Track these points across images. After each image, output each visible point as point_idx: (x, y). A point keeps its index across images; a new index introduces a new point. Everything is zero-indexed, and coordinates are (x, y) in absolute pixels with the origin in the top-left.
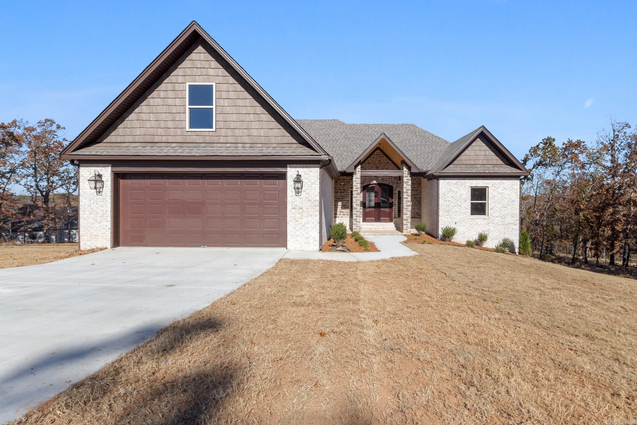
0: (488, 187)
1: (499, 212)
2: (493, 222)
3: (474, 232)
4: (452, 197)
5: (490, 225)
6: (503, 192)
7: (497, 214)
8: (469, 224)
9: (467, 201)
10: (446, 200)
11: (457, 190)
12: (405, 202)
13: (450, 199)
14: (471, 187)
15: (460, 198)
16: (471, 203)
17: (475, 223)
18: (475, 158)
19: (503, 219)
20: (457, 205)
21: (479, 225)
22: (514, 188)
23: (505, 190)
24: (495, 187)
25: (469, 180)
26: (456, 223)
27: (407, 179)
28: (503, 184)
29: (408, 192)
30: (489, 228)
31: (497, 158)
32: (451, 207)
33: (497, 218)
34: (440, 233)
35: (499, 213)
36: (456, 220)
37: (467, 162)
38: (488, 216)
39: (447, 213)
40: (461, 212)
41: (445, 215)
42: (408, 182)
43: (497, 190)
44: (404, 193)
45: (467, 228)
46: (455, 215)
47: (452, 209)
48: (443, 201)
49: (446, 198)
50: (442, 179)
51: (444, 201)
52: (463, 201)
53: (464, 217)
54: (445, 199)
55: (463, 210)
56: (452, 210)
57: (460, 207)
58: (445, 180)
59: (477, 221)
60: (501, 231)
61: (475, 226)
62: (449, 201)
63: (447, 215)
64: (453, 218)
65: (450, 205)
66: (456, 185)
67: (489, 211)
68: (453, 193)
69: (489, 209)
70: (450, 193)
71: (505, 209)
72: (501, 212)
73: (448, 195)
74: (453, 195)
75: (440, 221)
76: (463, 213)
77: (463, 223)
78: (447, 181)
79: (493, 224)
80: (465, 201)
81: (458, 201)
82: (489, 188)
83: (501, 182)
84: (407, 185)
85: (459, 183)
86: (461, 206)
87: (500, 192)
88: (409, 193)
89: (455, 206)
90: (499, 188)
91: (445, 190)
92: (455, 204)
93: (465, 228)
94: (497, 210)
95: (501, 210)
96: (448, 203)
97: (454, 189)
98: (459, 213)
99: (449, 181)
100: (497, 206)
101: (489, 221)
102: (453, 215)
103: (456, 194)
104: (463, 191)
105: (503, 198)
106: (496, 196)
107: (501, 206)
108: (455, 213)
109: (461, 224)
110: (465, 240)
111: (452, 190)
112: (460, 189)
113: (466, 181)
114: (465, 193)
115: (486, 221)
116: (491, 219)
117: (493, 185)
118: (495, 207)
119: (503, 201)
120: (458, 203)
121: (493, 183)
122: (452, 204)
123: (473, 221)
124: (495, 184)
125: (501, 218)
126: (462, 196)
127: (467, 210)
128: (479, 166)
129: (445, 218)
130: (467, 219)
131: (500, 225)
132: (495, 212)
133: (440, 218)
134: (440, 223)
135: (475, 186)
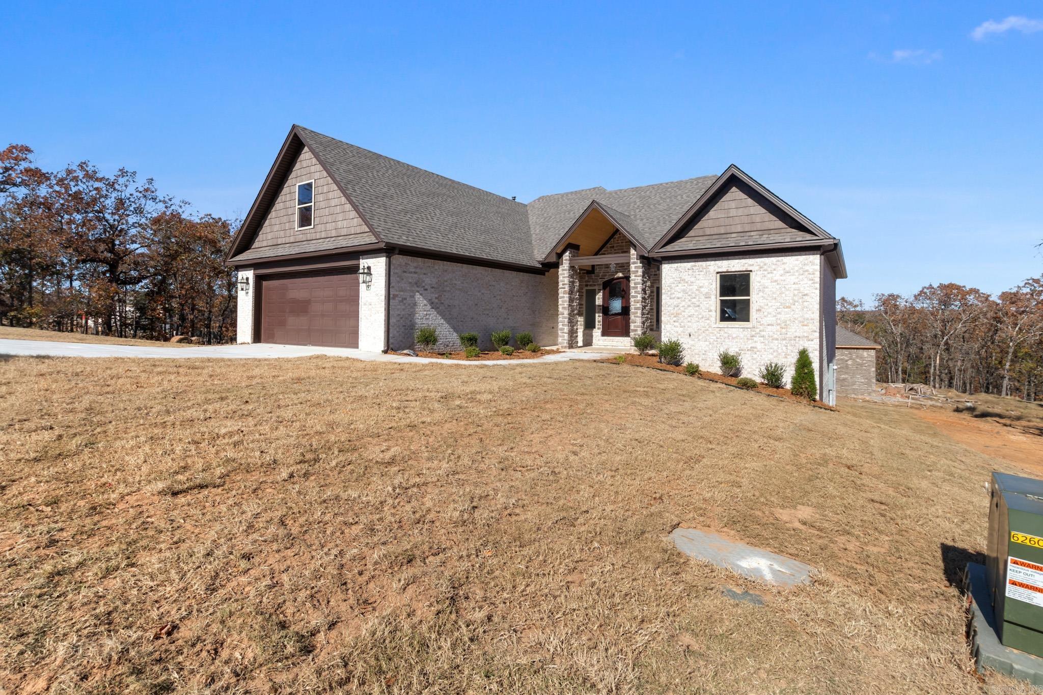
0: (751, 271)
1: (775, 316)
2: (763, 333)
4: (684, 291)
5: (756, 339)
6: (782, 278)
7: (770, 319)
8: (715, 337)
9: (713, 297)
10: (674, 296)
11: (693, 279)
13: (680, 295)
14: (720, 273)
15: (697, 292)
16: (721, 300)
17: (726, 335)
18: (728, 221)
19: (782, 328)
20: (692, 306)
21: (733, 338)
22: (807, 271)
23: (788, 274)
24: (765, 270)
25: (716, 260)
26: (690, 336)
27: (635, 267)
28: (784, 263)
29: (637, 288)
30: (753, 345)
32: (682, 309)
33: (770, 327)
35: (774, 319)
36: (690, 330)
37: (714, 231)
38: (752, 323)
39: (675, 319)
40: (700, 316)
41: (672, 321)
42: (638, 271)
43: (769, 276)
45: (710, 344)
46: (689, 322)
47: (684, 311)
48: (668, 298)
49: (674, 293)
50: (667, 262)
51: (671, 299)
52: (704, 297)
53: (706, 325)
54: (671, 294)
55: (704, 314)
56: (683, 313)
57: (697, 308)
58: (672, 263)
59: (730, 332)
61: (728, 340)
62: (678, 298)
63: (675, 321)
64: (684, 326)
65: (681, 305)
66: (691, 271)
67: (754, 313)
68: (686, 284)
69: (754, 310)
70: (680, 285)
71: (786, 310)
72: (779, 316)
73: (678, 287)
74: (685, 287)
75: (662, 331)
76: (702, 318)
77: (704, 335)
78: (675, 265)
79: (762, 339)
80: (707, 298)
81: (694, 298)
82: (754, 273)
83: (778, 261)
84: (636, 276)
85: (697, 267)
86: (699, 306)
87: (775, 278)
89: (689, 306)
90: (775, 272)
91: (672, 280)
92: (689, 303)
93: (708, 343)
94: (769, 313)
95: (779, 313)
96: (676, 302)
97: (687, 278)
98: (697, 319)
99: (679, 264)
100: (770, 304)
101: (753, 333)
102: (685, 321)
103: (691, 287)
104: (703, 281)
105: (783, 289)
106: (767, 288)
107: (779, 304)
108: (689, 319)
109: (700, 337)
110: (708, 364)
111: (684, 280)
112: (697, 276)
113: (708, 263)
114: (707, 284)
115: (748, 333)
116: (758, 330)
117: (761, 268)
118: (766, 307)
119: (783, 295)
120: (694, 300)
121: (762, 264)
122: (683, 303)
123: (722, 333)
124: (765, 264)
125: (778, 327)
126: (702, 290)
127: (710, 313)
128: (734, 235)
129: (671, 326)
130: (710, 329)
131: (777, 339)
132: (765, 316)
133: (663, 326)
134: (663, 334)
135: (725, 271)
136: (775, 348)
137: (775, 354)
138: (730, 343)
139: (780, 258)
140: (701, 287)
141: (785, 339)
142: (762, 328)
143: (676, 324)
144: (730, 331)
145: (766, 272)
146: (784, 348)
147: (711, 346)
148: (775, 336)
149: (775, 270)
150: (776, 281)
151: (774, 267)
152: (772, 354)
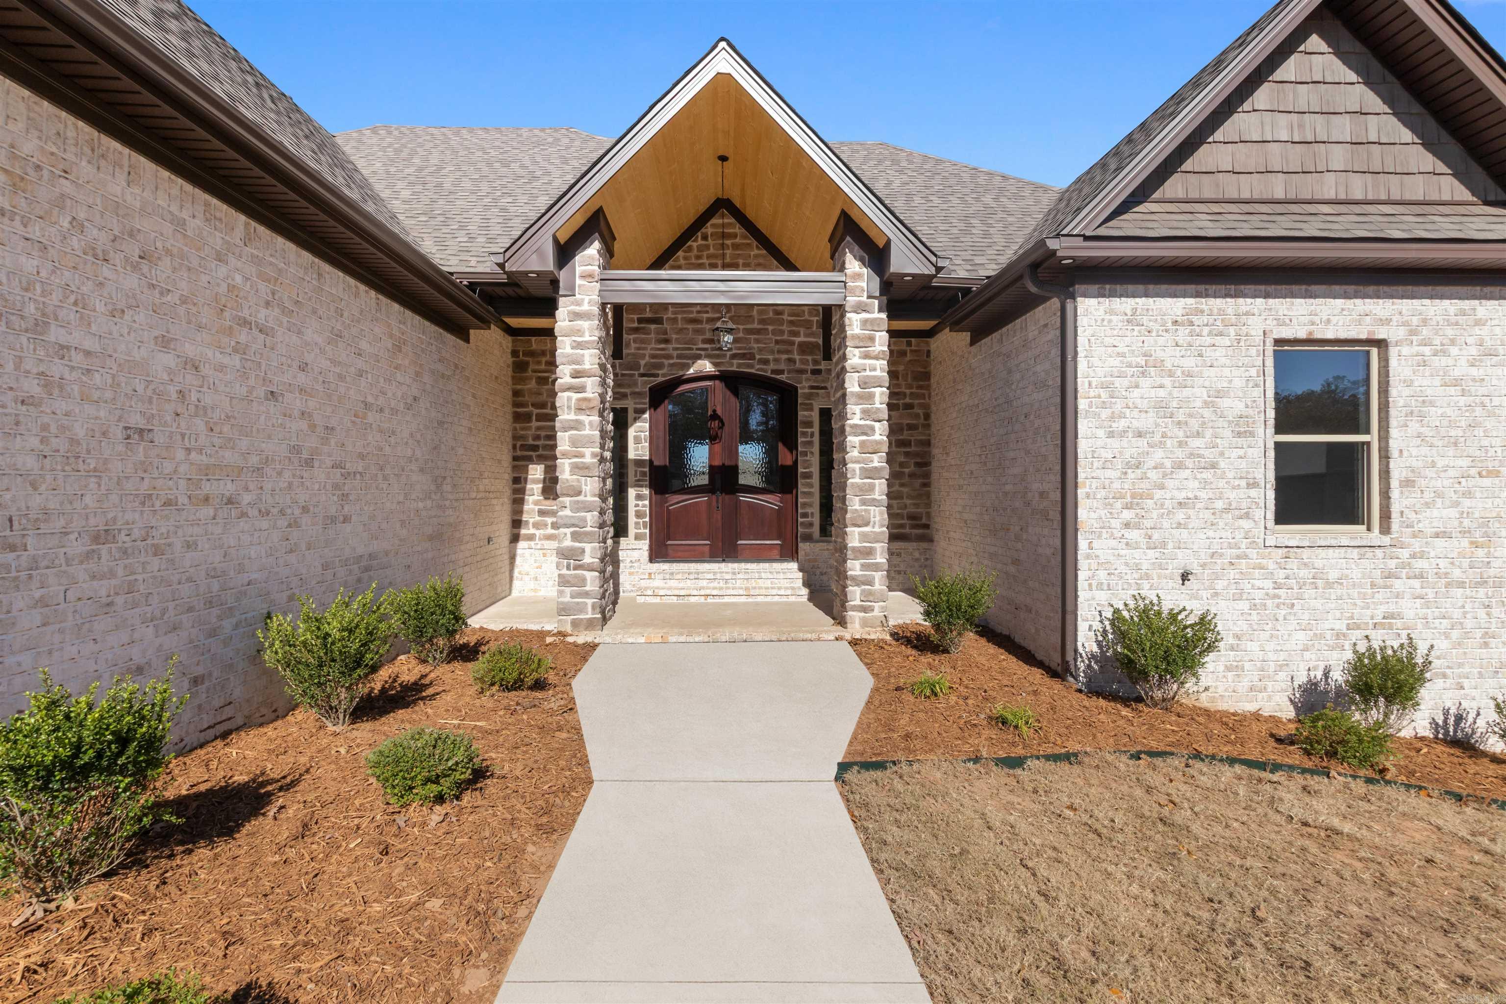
0: (1381, 344)
1: (1456, 504)
2: (1420, 564)
3: (1301, 636)
4: (1161, 407)
5: (1398, 585)
6: (1475, 373)
7: (1440, 515)
8: (1268, 584)
9: (1252, 434)
10: (1122, 424)
11: (1189, 363)
12: (853, 453)
13: (1146, 422)
14: (1278, 342)
15: (1207, 413)
16: (1278, 446)
17: (1304, 573)
18: (1296, 157)
19: (1476, 545)
20: (1189, 463)
21: (1329, 585)
23: (1489, 361)
24: (1424, 343)
25: (1267, 296)
26: (1185, 577)
27: (865, 323)
28: (1479, 323)
30: (1392, 608)
31: (1428, 161)
32: (1153, 475)
33: (1440, 542)
34: (1087, 641)
35: (1453, 513)
36: (1184, 559)
37: (1246, 188)
38: (1386, 529)
39: (1127, 515)
40: (1219, 505)
41: (1116, 524)
42: (871, 341)
43: (1440, 362)
45: (1254, 607)
46: (1179, 525)
47: (1162, 487)
48: (1101, 433)
49: (1122, 416)
50: (1094, 288)
51: (1111, 435)
52: (1227, 433)
53: (1239, 535)
54: (1112, 418)
55: (1232, 495)
56: (1158, 494)
57: (1207, 475)
58: (1112, 295)
59: (1318, 563)
60: (1469, 623)
61: (1309, 592)
62: (1140, 435)
63: (1127, 525)
64: (1164, 545)
65: (1150, 462)
66: (1183, 332)
67: (1395, 494)
68: (1167, 381)
69: (1394, 483)
70: (1145, 382)
71: (1487, 482)
72: (1467, 503)
73: (1136, 393)
74: (1162, 393)
75: (1083, 563)
76: (1227, 510)
77: (1232, 574)
78: (1128, 304)
79: (1416, 583)
80: (1239, 434)
81: (1198, 434)
82: (1393, 352)
83: (1463, 313)
84: (866, 358)
86: (1214, 466)
87: (1457, 373)
89: (1179, 466)
90: (1454, 351)
91: (1116, 362)
92: (1180, 454)
93: (1244, 606)
94: (1439, 495)
95: (1468, 494)
96: (1132, 447)
97: (1170, 356)
98: (1206, 514)
99: (1141, 302)
100: (1440, 463)
101: (1392, 563)
102: (1166, 524)
103: (1187, 392)
104: (1226, 372)
105: (1478, 411)
106: (1432, 404)
107: (1465, 462)
108: (1180, 516)
109: (1220, 585)
110: (1245, 684)
111: (1159, 364)
112: (1208, 352)
113: (1244, 304)
114: (1238, 383)
115: (1374, 563)
116: (1405, 554)
117: (1413, 333)
118: (1430, 473)
119: (1479, 432)
120: (1195, 443)
121: (1415, 320)
122: (1158, 455)
123: (1293, 564)
124: (1425, 322)
125: (1465, 543)
126: (1225, 403)
127: (1253, 493)
128: (1326, 209)
129: (1113, 543)
130: (1253, 553)
131: (1461, 585)
132: (1427, 505)
133: (1083, 544)
134: (1082, 575)
135: (1302, 334)
136: (1457, 614)
137: (1455, 634)
138: (1318, 604)
139: (1467, 304)
140: (1220, 394)
141: (1483, 583)
142: (1417, 545)
143: (1133, 535)
144: (1320, 559)
145: (1427, 350)
146: (1482, 613)
147: (1255, 616)
148: (1457, 573)
149: (1453, 342)
150: (1456, 383)
151: (1450, 332)
152: (1447, 636)
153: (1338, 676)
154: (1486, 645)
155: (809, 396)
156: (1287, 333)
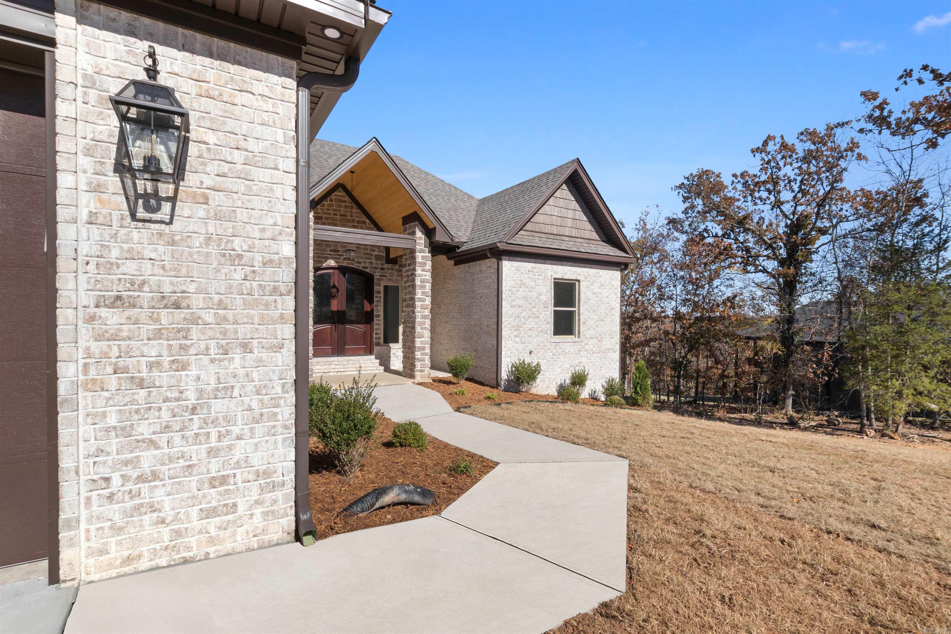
0: (579, 281)
1: (595, 329)
2: (587, 347)
3: (559, 370)
4: (525, 298)
5: (582, 353)
6: (599, 290)
7: (591, 332)
8: (551, 354)
9: (548, 307)
10: (514, 303)
11: (532, 284)
12: (418, 309)
13: (521, 302)
14: (555, 279)
15: (537, 300)
16: (554, 311)
17: (560, 350)
18: (559, 221)
19: (599, 341)
20: (532, 316)
21: (566, 354)
22: (613, 286)
23: (602, 287)
24: (588, 281)
25: (552, 264)
26: (530, 353)
27: (423, 257)
28: (600, 276)
29: (425, 286)
30: (580, 360)
31: (590, 227)
32: (522, 320)
33: (591, 341)
34: (504, 375)
35: (594, 332)
36: (531, 347)
37: (547, 229)
38: (579, 337)
39: (516, 333)
40: (540, 329)
41: (513, 336)
42: (425, 264)
43: (592, 287)
44: (417, 288)
45: (548, 362)
46: (529, 336)
47: (525, 324)
48: (509, 306)
49: (515, 300)
50: (507, 258)
51: (511, 306)
52: (542, 307)
53: (544, 339)
54: (512, 301)
55: (543, 326)
56: (524, 326)
57: (536, 320)
58: (512, 260)
59: (563, 347)
60: (597, 364)
61: (561, 356)
62: (519, 307)
63: (516, 336)
64: (525, 343)
65: (522, 316)
66: (531, 273)
67: (581, 326)
68: (526, 290)
69: (581, 323)
70: (521, 290)
71: (601, 323)
72: (597, 329)
73: (518, 293)
74: (525, 293)
75: (503, 349)
76: (541, 331)
77: (543, 351)
78: (516, 264)
79: (585, 352)
80: (545, 307)
81: (534, 307)
82: (581, 283)
83: (597, 273)
84: (423, 270)
85: (537, 270)
86: (538, 317)
87: (595, 291)
88: (427, 288)
89: (530, 317)
90: (595, 284)
91: (512, 282)
92: (530, 313)
93: (546, 361)
94: (591, 326)
95: (597, 326)
96: (517, 311)
97: (527, 282)
98: (536, 333)
99: (520, 264)
100: (591, 317)
101: (580, 347)
102: (526, 336)
103: (532, 293)
104: (542, 287)
105: (600, 302)
106: (590, 300)
107: (597, 317)
108: (529, 333)
109: (539, 355)
110: (545, 385)
111: (524, 284)
112: (537, 281)
113: (546, 266)
114: (545, 291)
115: (576, 347)
116: (583, 344)
117: (585, 278)
118: (589, 320)
119: (600, 308)
120: (534, 310)
121: (586, 274)
122: (524, 313)
123: (557, 347)
124: (588, 275)
125: (596, 340)
126: (542, 297)
127: (548, 326)
128: (566, 239)
129: (512, 342)
130: (548, 344)
131: (595, 353)
132: (589, 329)
133: (503, 343)
134: (503, 353)
135: (560, 277)
136: (595, 361)
137: (594, 367)
138: (562, 360)
139: (597, 271)
140: (540, 294)
141: (600, 352)
142: (586, 341)
143: (517, 339)
145: (588, 284)
146: (600, 361)
147: (549, 364)
148: (594, 349)
149: (595, 281)
150: (595, 293)
151: (594, 278)
152: (592, 367)
153: (568, 382)
154: (600, 370)
155: (379, 280)
156: (557, 276)
